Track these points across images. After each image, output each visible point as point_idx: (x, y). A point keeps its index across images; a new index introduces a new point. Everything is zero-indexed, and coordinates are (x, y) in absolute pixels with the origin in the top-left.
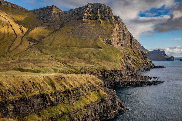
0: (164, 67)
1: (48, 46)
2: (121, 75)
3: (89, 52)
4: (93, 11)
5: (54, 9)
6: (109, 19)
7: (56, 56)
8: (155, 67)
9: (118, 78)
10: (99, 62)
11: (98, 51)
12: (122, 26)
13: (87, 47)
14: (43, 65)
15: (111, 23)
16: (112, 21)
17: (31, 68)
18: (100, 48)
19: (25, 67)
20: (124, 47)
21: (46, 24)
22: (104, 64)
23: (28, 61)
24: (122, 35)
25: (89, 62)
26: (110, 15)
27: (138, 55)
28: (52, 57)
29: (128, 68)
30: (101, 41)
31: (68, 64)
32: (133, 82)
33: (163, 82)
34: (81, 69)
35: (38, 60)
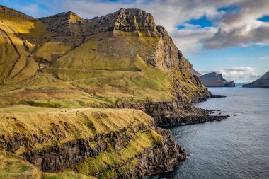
0: (224, 96)
1: (67, 69)
2: (172, 109)
3: (125, 77)
4: (127, 19)
5: (71, 16)
6: (150, 30)
7: (79, 83)
8: (212, 96)
9: (167, 112)
10: (141, 91)
11: (137, 75)
12: (168, 40)
13: (121, 70)
14: (62, 96)
16: (154, 33)
17: (46, 102)
18: (140, 71)
19: (37, 99)
20: (171, 70)
21: (62, 37)
22: (148, 93)
23: (40, 90)
24: (168, 53)
25: (127, 91)
26: (151, 25)
27: (189, 80)
28: (73, 85)
29: (179, 98)
30: (141, 62)
31: (97, 94)
32: (189, 117)
33: (228, 116)
34: (117, 102)
35: (55, 89)
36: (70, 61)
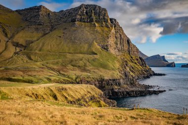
1: (38, 52)
2: (119, 84)
3: (84, 59)
6: (105, 22)
7: (47, 63)
9: (116, 87)
10: (96, 70)
11: (93, 58)
12: (119, 29)
13: (81, 53)
14: (34, 73)
16: (107, 24)
17: (21, 78)
18: (96, 54)
19: (14, 76)
20: (121, 53)
21: (34, 26)
22: (101, 72)
23: (16, 69)
24: (119, 40)
25: (84, 70)
26: (106, 17)
27: (136, 61)
28: (43, 65)
29: (126, 76)
30: (97, 46)
31: (61, 72)
32: (133, 91)
33: (165, 91)
34: (76, 79)
35: (28, 68)
36: (40, 46)
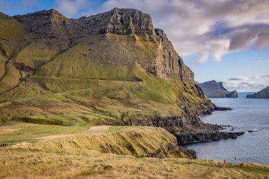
0: (230, 109)
1: (55, 78)
3: (124, 88)
4: (122, 21)
5: (54, 14)
6: (148, 33)
7: (72, 94)
8: (217, 109)
9: (177, 129)
10: (146, 105)
11: (138, 86)
12: (168, 45)
13: (118, 79)
14: (58, 110)
15: (152, 40)
16: (152, 36)
17: (43, 118)
18: (141, 80)
21: (44, 40)
22: (154, 107)
23: (30, 104)
24: (167, 60)
25: (129, 104)
26: (149, 27)
27: (191, 90)
28: (66, 97)
29: (186, 112)
30: (140, 70)
32: (201, 134)
33: (243, 133)
35: (46, 102)
36: (58, 68)
